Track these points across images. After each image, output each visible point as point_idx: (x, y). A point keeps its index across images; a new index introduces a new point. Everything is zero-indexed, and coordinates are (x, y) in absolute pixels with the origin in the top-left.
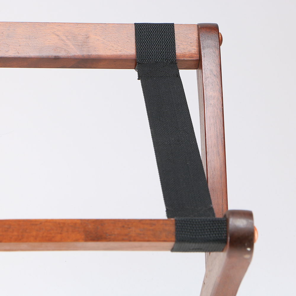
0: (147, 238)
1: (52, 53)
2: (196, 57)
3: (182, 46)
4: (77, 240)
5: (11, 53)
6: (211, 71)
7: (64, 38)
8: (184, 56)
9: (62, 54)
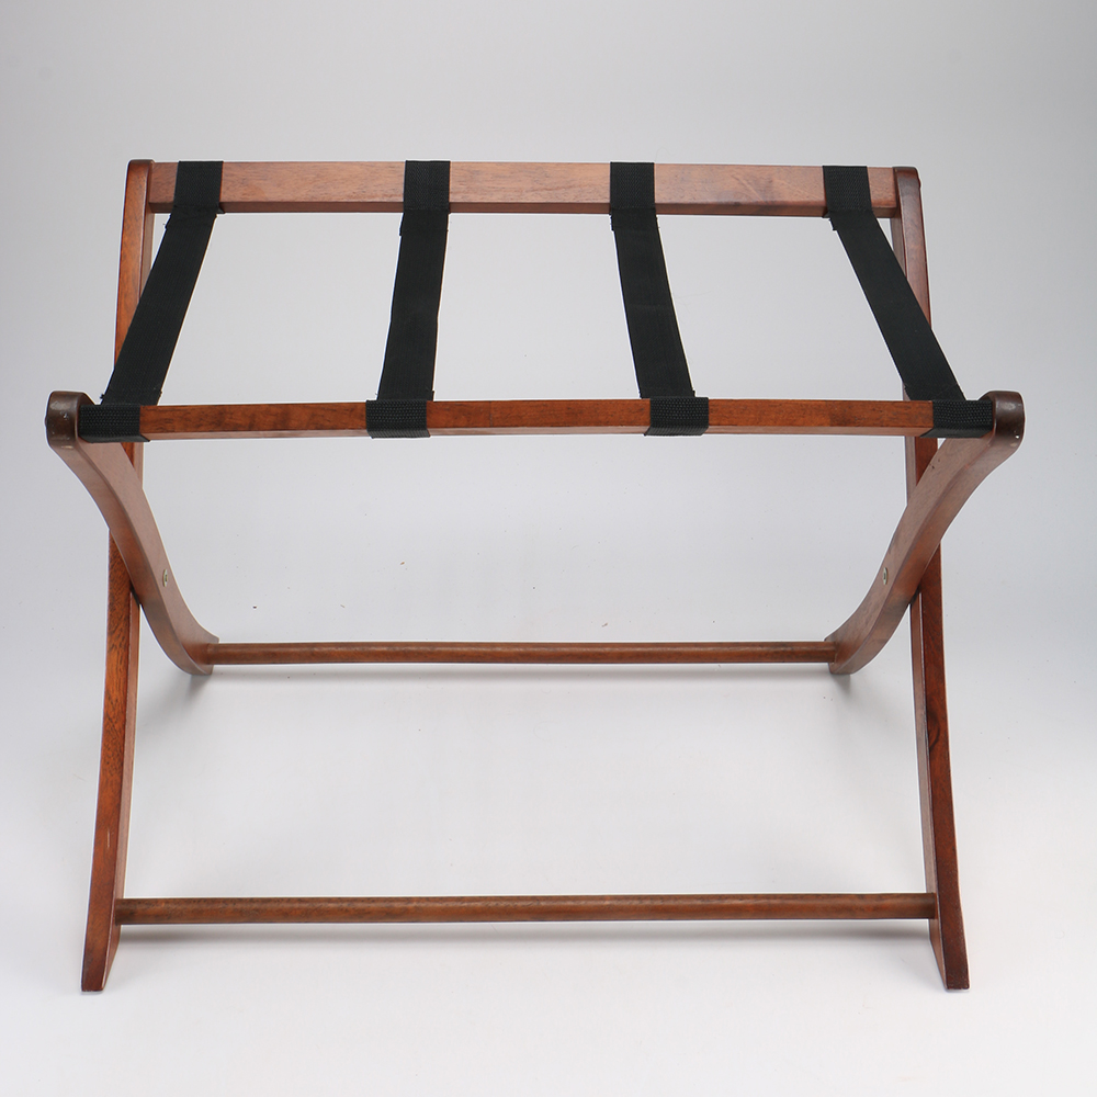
0: (901, 424)
1: (724, 199)
2: (893, 205)
3: (876, 192)
4: (821, 425)
5: (687, 199)
6: (912, 221)
7: (744, 182)
8: (879, 203)
9: (743, 200)
